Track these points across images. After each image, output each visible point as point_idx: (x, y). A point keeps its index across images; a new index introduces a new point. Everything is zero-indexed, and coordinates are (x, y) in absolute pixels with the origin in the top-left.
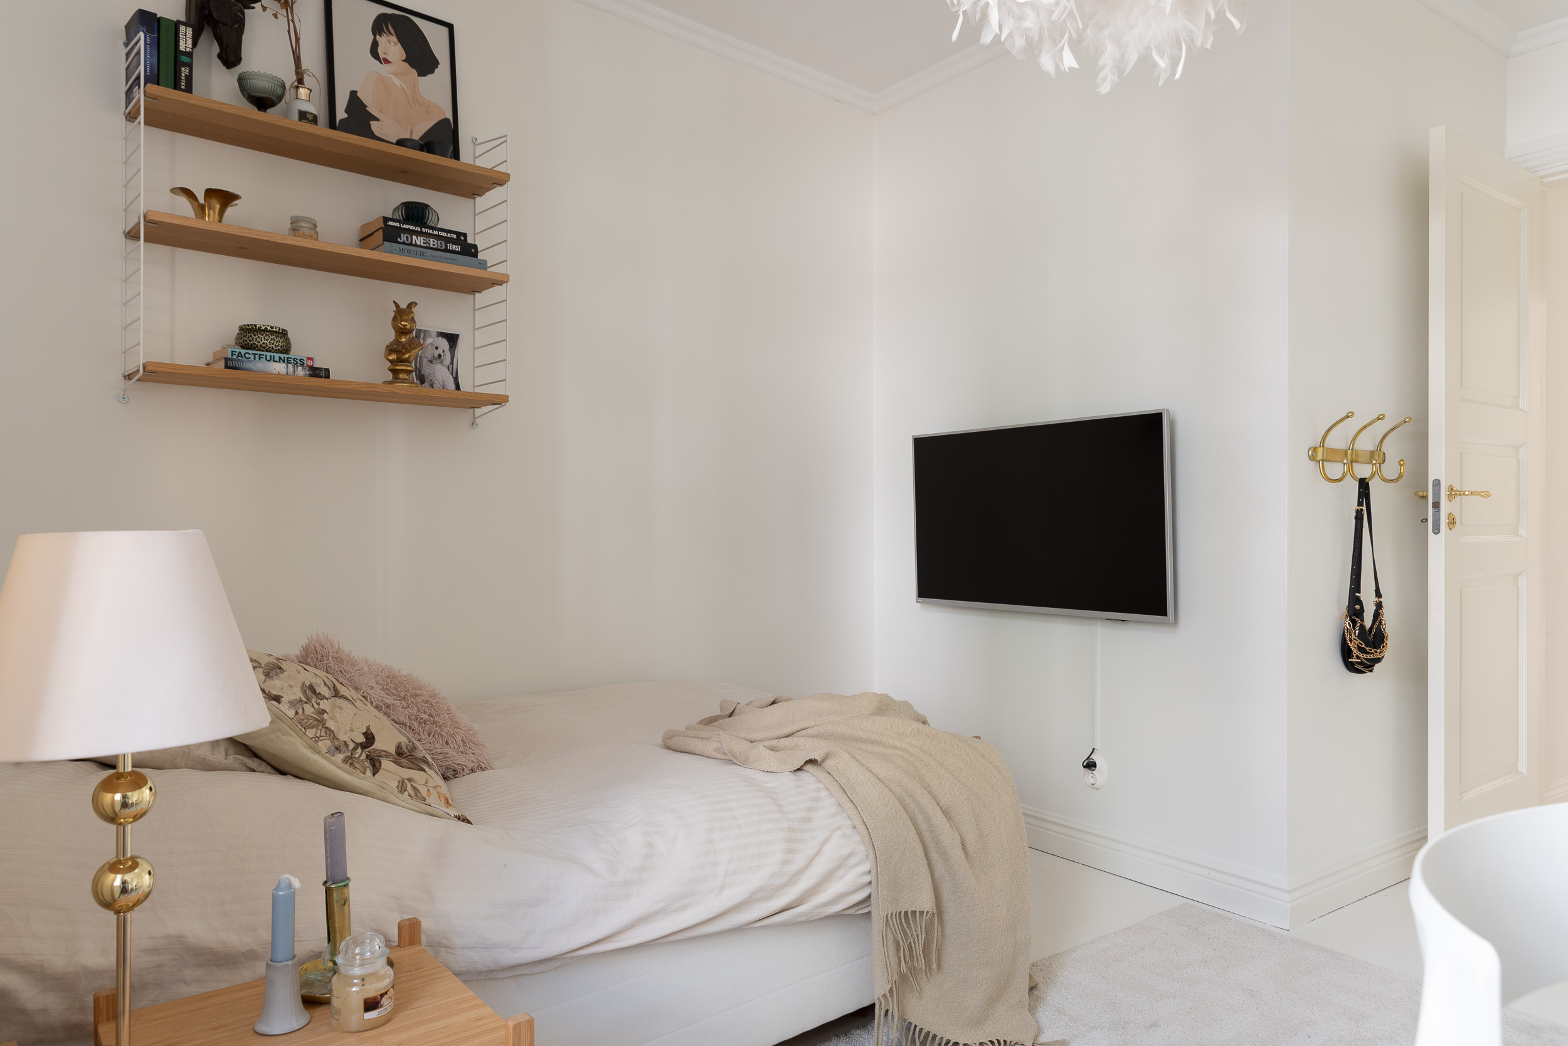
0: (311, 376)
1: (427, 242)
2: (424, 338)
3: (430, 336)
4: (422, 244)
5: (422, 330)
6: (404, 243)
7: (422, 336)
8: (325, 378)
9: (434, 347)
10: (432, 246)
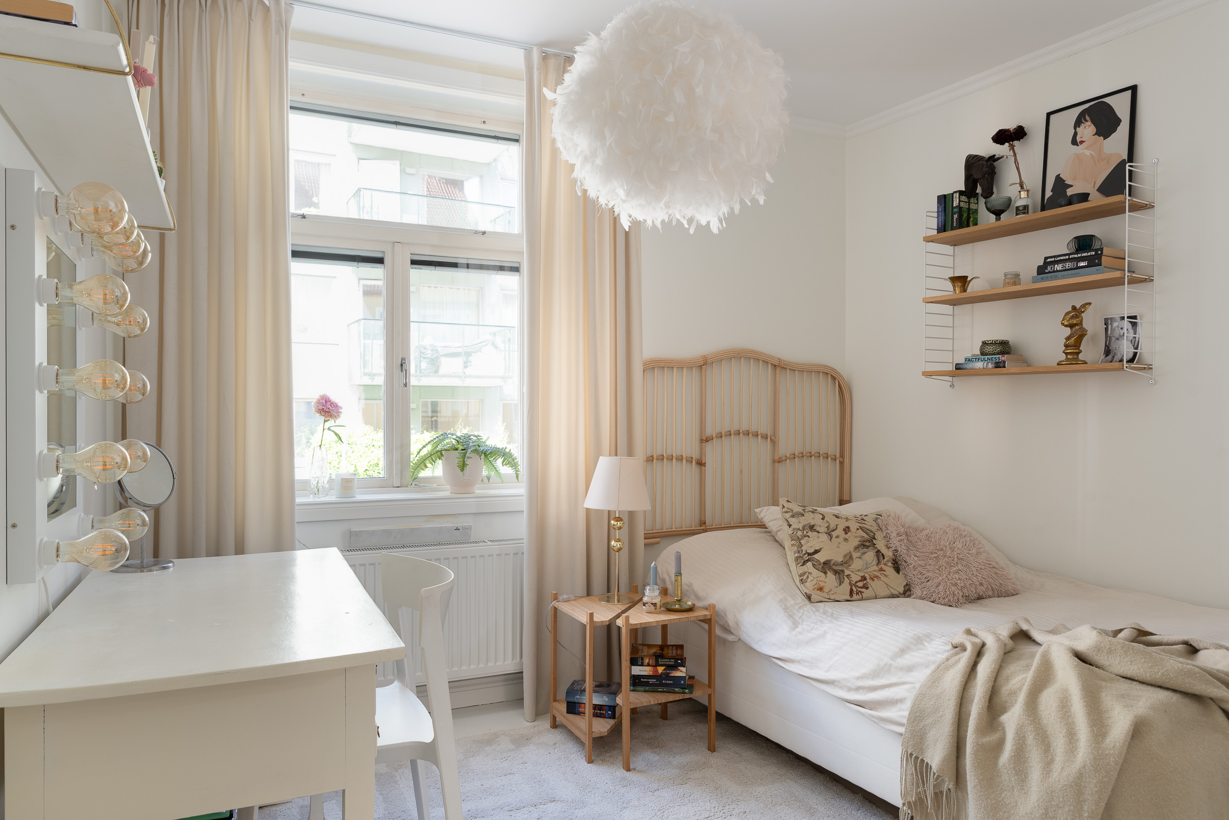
0: (996, 367)
1: (1064, 267)
2: (1111, 324)
3: (1116, 321)
4: (1061, 269)
5: (1108, 318)
6: (1049, 272)
7: (1109, 322)
8: (1003, 367)
9: (1119, 328)
10: (1067, 268)
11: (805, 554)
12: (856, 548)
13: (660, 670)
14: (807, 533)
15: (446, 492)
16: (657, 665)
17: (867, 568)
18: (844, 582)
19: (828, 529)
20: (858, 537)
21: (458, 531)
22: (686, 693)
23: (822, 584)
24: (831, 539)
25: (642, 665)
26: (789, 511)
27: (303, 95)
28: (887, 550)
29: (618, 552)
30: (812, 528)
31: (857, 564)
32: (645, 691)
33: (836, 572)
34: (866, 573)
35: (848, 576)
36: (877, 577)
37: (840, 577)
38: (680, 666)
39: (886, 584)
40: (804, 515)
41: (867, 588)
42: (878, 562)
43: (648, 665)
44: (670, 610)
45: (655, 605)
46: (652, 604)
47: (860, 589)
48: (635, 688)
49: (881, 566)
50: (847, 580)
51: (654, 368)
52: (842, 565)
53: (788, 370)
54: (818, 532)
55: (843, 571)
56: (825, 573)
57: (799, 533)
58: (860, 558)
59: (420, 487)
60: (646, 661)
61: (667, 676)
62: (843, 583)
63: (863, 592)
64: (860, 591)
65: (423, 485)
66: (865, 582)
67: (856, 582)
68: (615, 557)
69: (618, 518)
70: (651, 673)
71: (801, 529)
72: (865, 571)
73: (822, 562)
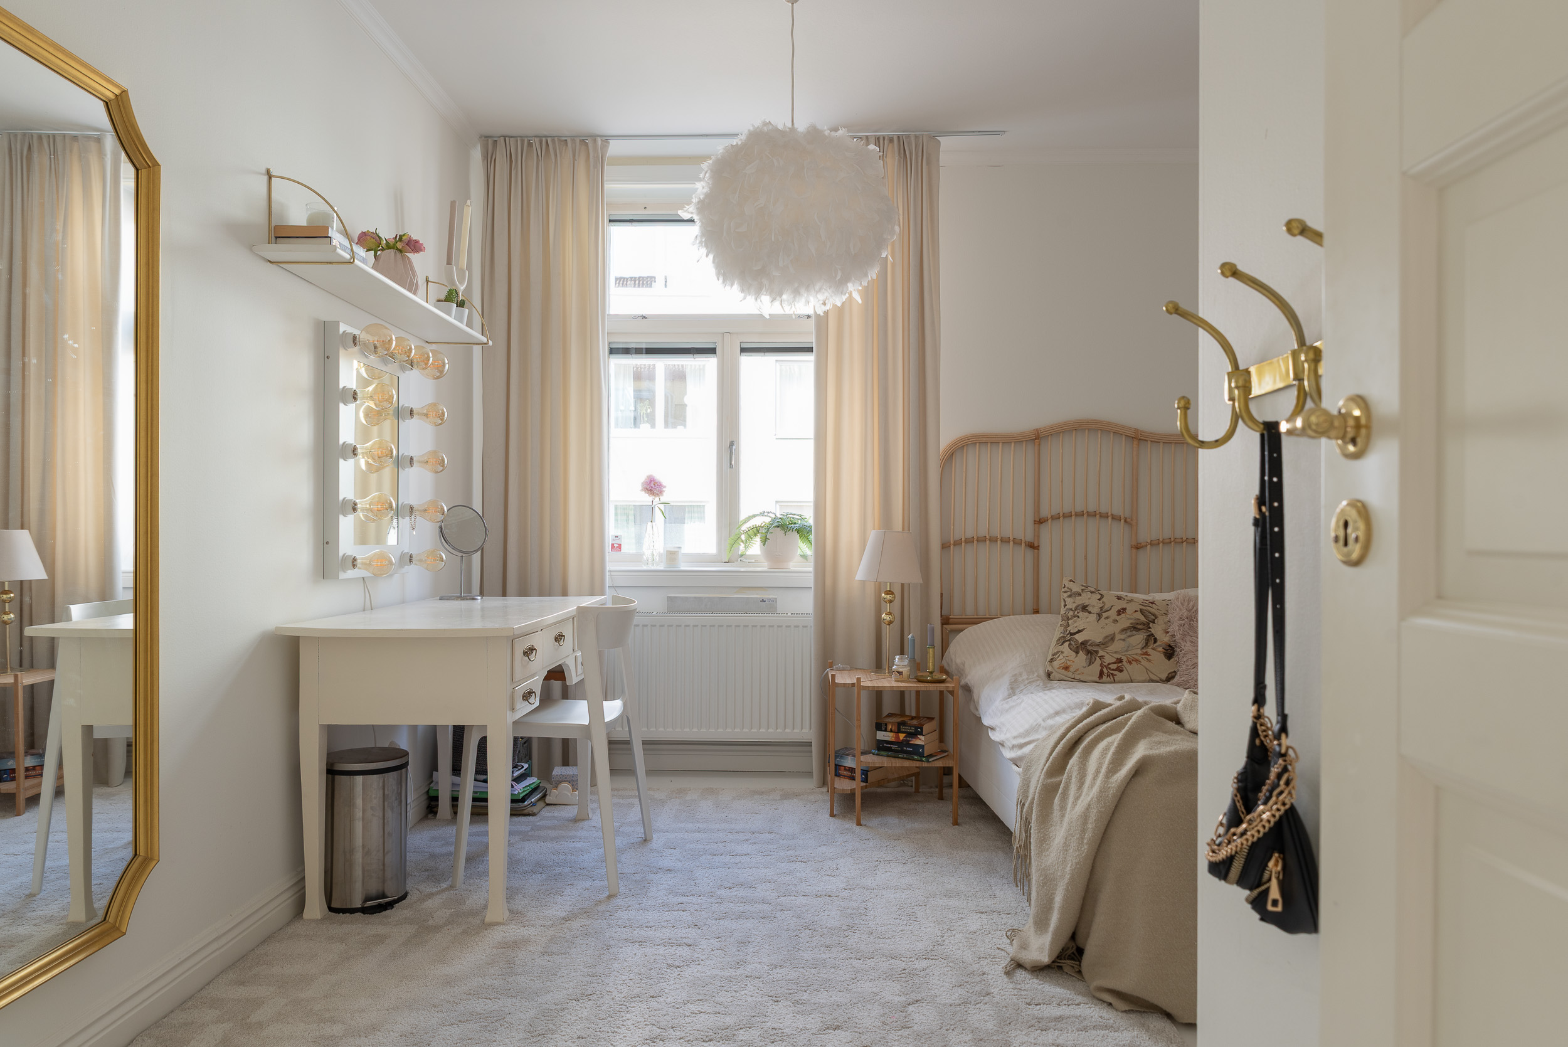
11: (1068, 634)
12: (1124, 630)
13: (902, 736)
14: (1078, 613)
15: (764, 566)
16: (899, 731)
17: (1127, 651)
18: (1095, 663)
19: (1101, 610)
20: (1131, 619)
21: (764, 603)
22: (922, 761)
23: (1069, 663)
24: (1099, 619)
25: (886, 730)
26: (1068, 590)
27: (645, 208)
28: (1164, 635)
29: (889, 625)
30: (1084, 608)
31: (1117, 646)
32: (888, 756)
33: (1088, 652)
34: (1125, 655)
35: (1101, 657)
36: (1137, 661)
37: (1091, 657)
38: (920, 735)
39: (1147, 669)
40: (1081, 595)
41: (1121, 671)
42: (1145, 646)
43: (891, 731)
44: (920, 681)
45: (900, 673)
46: (898, 672)
47: (1112, 672)
48: (879, 753)
49: (1148, 650)
50: (1098, 661)
51: (976, 443)
52: (1098, 645)
53: (1149, 442)
54: (1090, 613)
55: (1097, 652)
56: (1077, 653)
57: (1071, 613)
58: (1124, 640)
59: (746, 562)
60: (889, 727)
61: (906, 743)
62: (1093, 663)
63: (1116, 675)
64: (1112, 674)
65: (749, 561)
66: (1120, 664)
67: (1109, 664)
68: (886, 630)
69: (889, 591)
70: (893, 739)
71: (1073, 609)
72: (1124, 654)
73: (1080, 642)
